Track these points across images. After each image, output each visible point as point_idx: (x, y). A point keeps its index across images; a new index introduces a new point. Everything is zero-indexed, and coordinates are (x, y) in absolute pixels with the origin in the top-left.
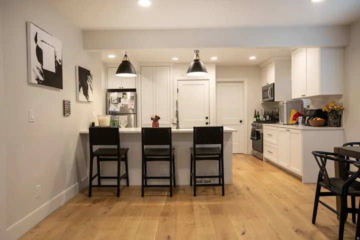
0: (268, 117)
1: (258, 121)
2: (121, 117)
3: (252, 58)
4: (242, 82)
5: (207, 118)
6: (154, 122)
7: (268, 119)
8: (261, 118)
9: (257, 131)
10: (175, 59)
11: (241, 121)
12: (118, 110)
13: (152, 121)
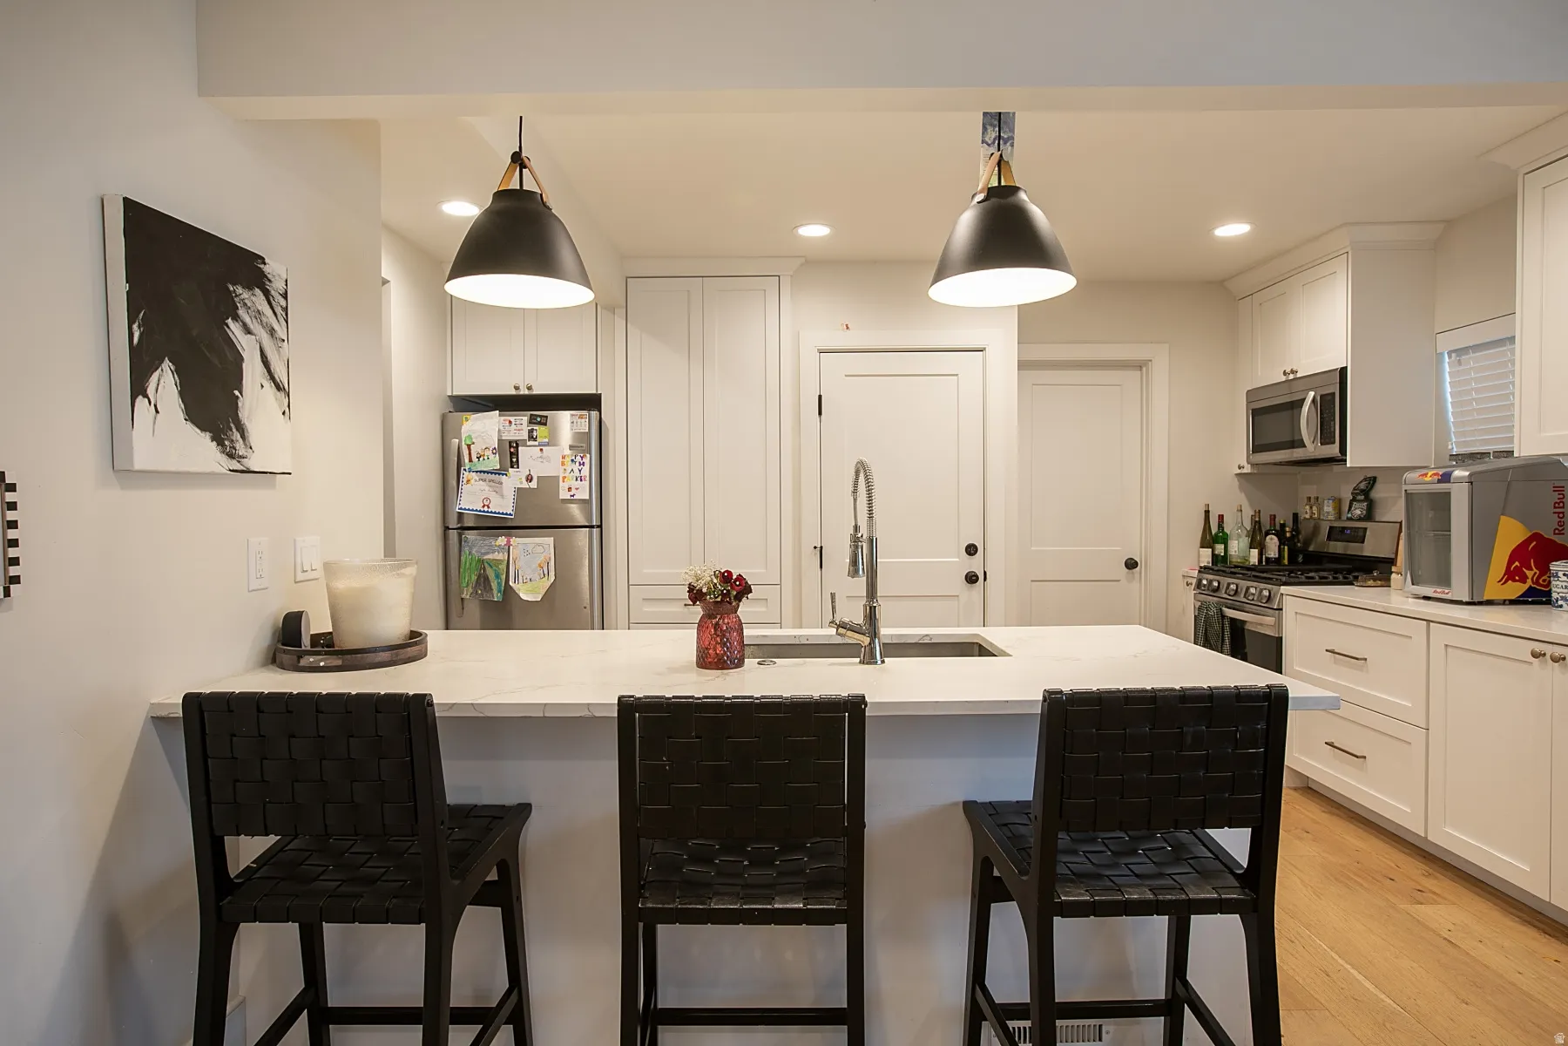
0: (1272, 543)
1: (1221, 564)
2: (519, 543)
3: (1233, 230)
4: (1139, 366)
5: (971, 550)
6: (708, 616)
7: (1272, 552)
8: (1238, 547)
9: (1233, 620)
10: (814, 231)
11: (1131, 564)
12: (504, 505)
13: (698, 611)
